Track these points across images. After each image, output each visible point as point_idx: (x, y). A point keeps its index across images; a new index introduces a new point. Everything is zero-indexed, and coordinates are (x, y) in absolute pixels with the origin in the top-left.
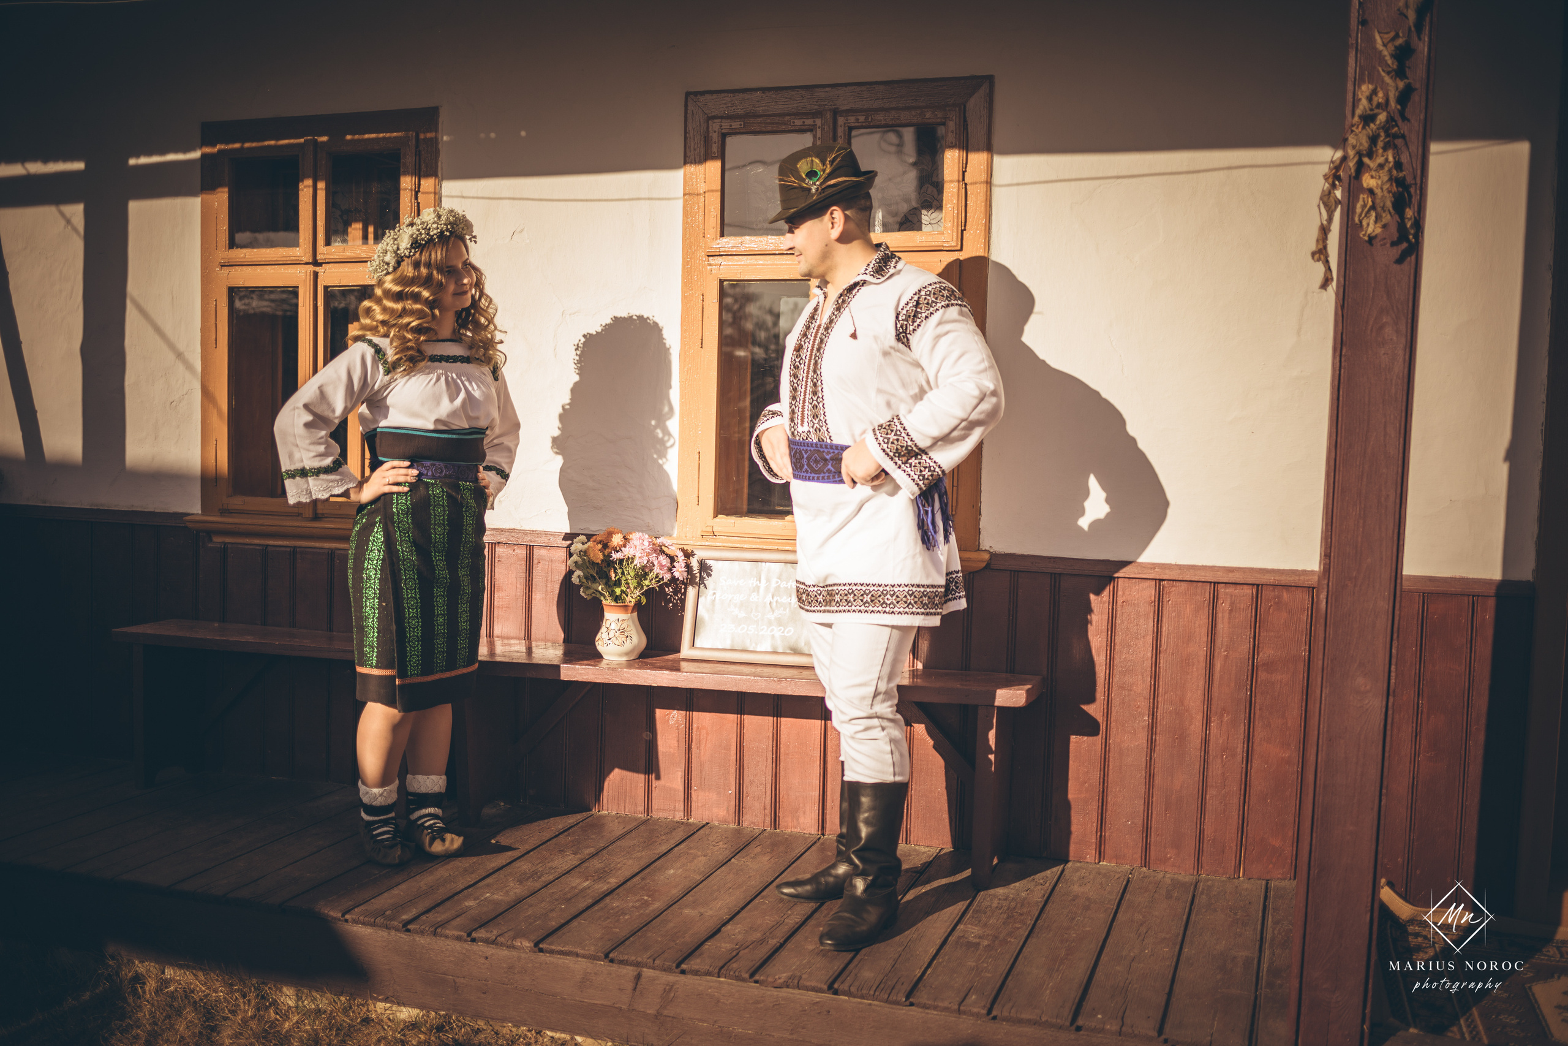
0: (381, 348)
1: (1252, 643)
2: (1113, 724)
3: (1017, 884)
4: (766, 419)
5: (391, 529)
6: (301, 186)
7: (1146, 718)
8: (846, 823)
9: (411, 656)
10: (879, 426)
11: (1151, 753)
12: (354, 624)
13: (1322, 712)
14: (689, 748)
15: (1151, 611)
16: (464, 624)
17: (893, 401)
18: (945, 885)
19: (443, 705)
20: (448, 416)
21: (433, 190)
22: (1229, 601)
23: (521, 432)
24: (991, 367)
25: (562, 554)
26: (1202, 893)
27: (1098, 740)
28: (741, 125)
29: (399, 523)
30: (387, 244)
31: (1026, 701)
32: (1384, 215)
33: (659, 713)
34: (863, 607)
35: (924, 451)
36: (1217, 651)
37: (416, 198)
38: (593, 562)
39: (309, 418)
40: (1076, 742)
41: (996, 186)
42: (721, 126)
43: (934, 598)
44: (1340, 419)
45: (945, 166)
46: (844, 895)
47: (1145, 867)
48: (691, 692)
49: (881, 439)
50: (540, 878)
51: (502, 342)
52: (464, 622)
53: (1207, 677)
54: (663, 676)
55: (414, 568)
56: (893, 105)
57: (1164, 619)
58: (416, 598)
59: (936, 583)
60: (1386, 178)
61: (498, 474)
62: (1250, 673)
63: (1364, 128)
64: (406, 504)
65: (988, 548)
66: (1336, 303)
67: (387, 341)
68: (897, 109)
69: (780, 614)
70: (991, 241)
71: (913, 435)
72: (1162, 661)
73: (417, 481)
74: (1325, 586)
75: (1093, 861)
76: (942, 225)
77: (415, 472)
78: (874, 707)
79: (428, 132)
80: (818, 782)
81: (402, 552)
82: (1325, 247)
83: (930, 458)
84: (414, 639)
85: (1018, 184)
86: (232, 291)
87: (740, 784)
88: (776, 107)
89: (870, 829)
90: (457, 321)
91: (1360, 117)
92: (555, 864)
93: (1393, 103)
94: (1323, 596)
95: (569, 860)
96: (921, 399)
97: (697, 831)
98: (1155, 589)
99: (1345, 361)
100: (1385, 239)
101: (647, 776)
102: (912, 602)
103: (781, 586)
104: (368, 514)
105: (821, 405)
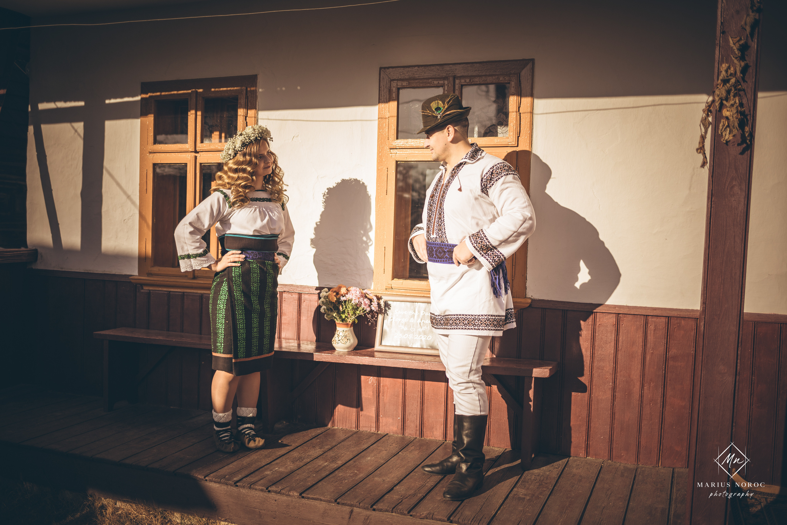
0: (227, 195)
1: (665, 347)
2: (594, 387)
3: (544, 468)
4: (415, 231)
5: (231, 284)
6: (189, 114)
7: (611, 384)
8: (456, 436)
9: (240, 348)
10: (472, 235)
11: (613, 402)
12: (212, 331)
13: (702, 383)
14: (378, 396)
15: (613, 329)
16: (267, 332)
17: (480, 222)
18: (508, 467)
19: (256, 373)
20: (260, 228)
21: (254, 116)
22: (654, 325)
23: (295, 236)
24: (529, 205)
25: (316, 297)
26: (640, 474)
27: (586, 395)
28: (407, 84)
29: (235, 281)
30: (230, 145)
31: (549, 375)
32: (734, 130)
33: (363, 378)
34: (464, 327)
35: (495, 248)
36: (647, 350)
37: (246, 120)
38: (331, 302)
39: (192, 229)
40: (575, 396)
41: (535, 114)
42: (397, 84)
43: (499, 322)
44: (711, 233)
45: (510, 104)
46: (456, 472)
47: (610, 460)
48: (379, 368)
49: (473, 241)
50: (303, 460)
51: (286, 190)
52: (267, 331)
53: (642, 364)
54: (366, 360)
55: (242, 304)
56: (484, 74)
57: (620, 334)
58: (243, 319)
59: (500, 314)
60: (735, 111)
61: (284, 257)
62: (664, 362)
63: (723, 86)
64: (239, 272)
65: (530, 297)
66: (709, 174)
67: (230, 191)
68: (485, 76)
69: (425, 329)
70: (533, 142)
71: (490, 239)
72: (619, 355)
73: (245, 260)
74: (704, 319)
75: (583, 457)
76: (508, 134)
77: (244, 256)
78: (470, 377)
79: (252, 87)
80: (443, 414)
81: (237, 296)
82: (703, 146)
83: (498, 251)
84: (242, 339)
85: (547, 113)
86: (155, 165)
87: (404, 414)
88: (425, 75)
89: (469, 439)
90: (264, 180)
91: (721, 80)
92: (310, 453)
93: (738, 73)
94: (702, 324)
95: (318, 451)
96: (494, 221)
97: (382, 438)
98: (616, 318)
99: (714, 204)
100: (734, 142)
101: (357, 409)
102: (489, 324)
103: (426, 315)
104: (220, 277)
105: (443, 224)
